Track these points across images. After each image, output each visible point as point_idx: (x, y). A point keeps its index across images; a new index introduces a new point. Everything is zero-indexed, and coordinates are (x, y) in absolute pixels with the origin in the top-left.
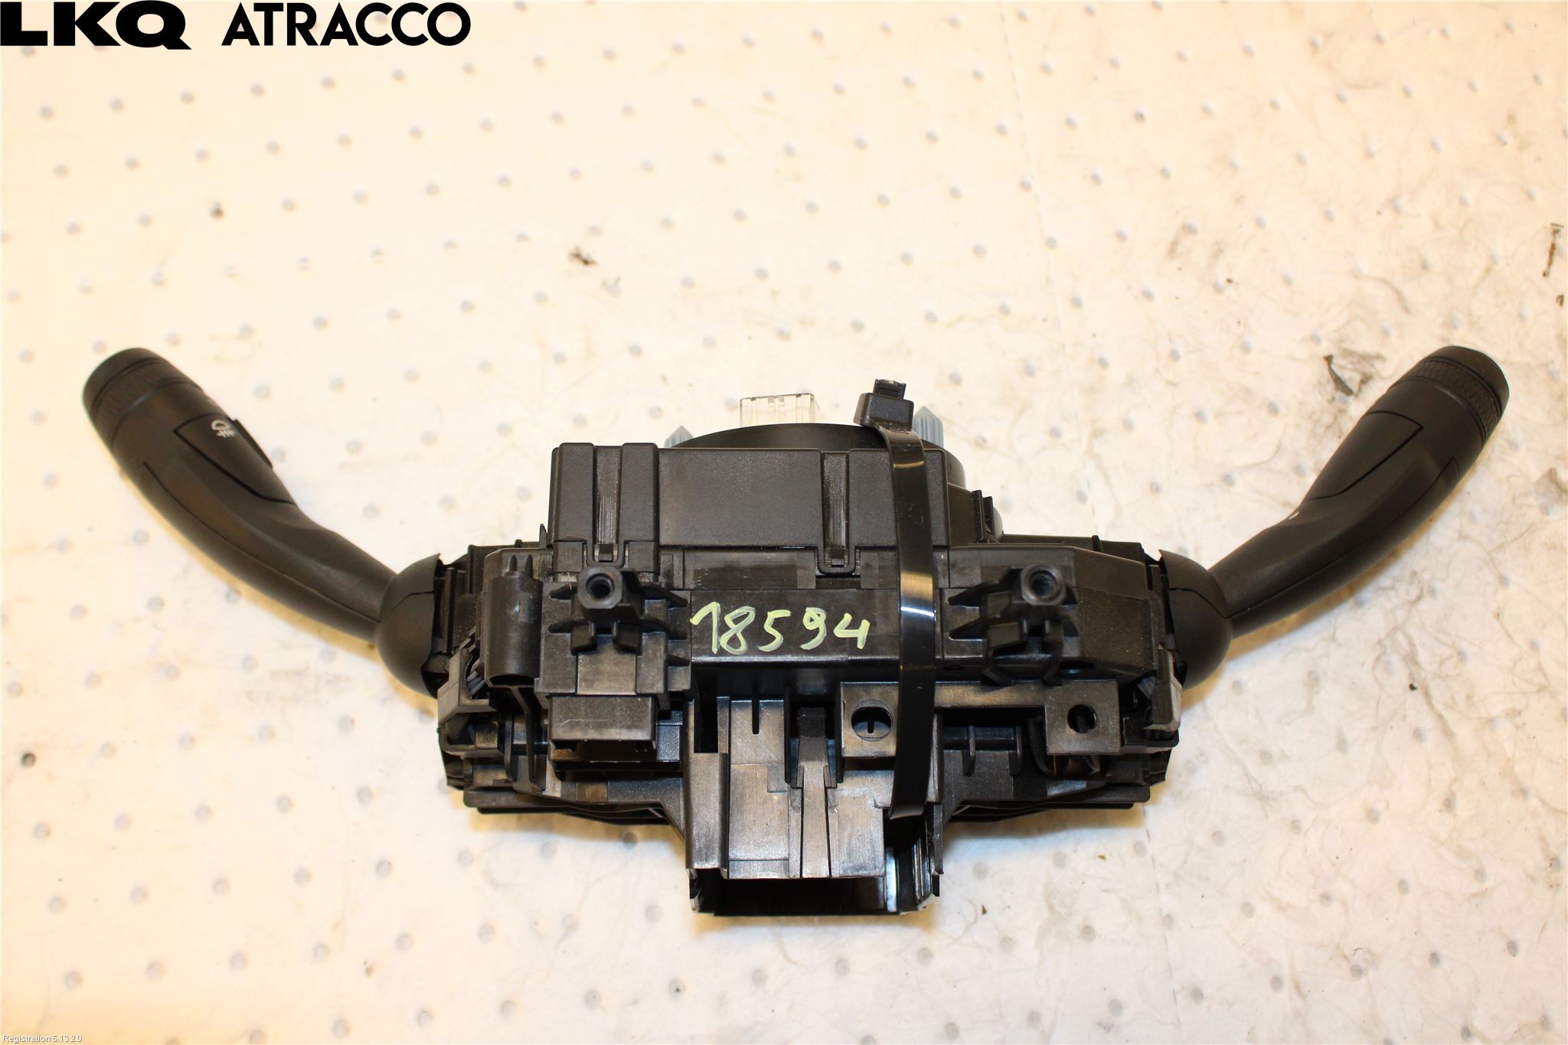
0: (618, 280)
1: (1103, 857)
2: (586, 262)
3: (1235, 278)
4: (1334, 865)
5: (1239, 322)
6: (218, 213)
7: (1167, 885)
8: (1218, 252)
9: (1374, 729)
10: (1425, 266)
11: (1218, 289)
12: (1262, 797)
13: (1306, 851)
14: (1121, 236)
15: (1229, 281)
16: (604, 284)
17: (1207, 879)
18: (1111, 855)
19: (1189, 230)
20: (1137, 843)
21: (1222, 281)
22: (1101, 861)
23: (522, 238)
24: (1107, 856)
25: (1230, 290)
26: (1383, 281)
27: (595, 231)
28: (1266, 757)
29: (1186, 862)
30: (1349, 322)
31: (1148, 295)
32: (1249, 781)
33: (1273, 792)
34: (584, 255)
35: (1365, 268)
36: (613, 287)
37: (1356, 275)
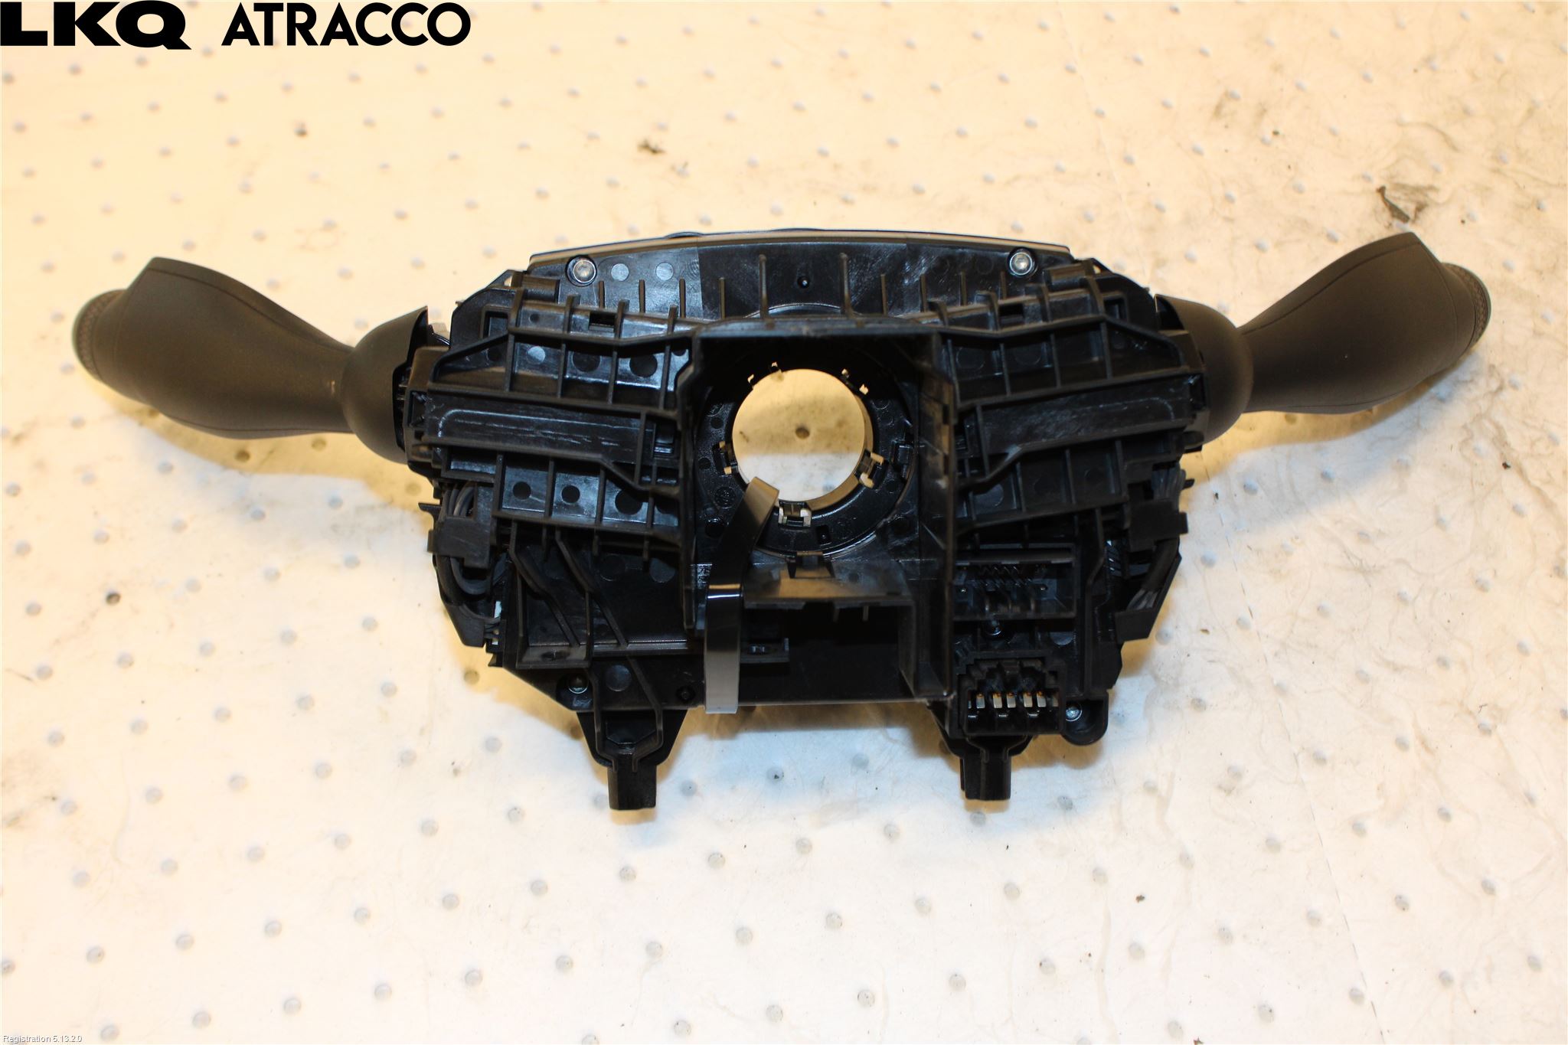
1: (1205, 631)
2: (654, 151)
3: (1281, 130)
4: (1447, 629)
5: (1289, 167)
6: (302, 133)
7: (1276, 655)
8: (1262, 112)
9: (1472, 503)
10: (1466, 112)
11: (1263, 141)
12: (1364, 571)
13: (1416, 618)
14: (1166, 105)
15: (1276, 133)
16: (673, 168)
17: (1316, 646)
18: (1214, 628)
19: (1230, 96)
20: (1240, 619)
21: (1269, 136)
22: (1204, 635)
24: (1209, 629)
25: (1278, 142)
26: (1429, 126)
27: (662, 128)
28: (1363, 536)
29: (1292, 632)
30: (1398, 161)
31: (1198, 152)
32: (1349, 558)
33: (1374, 566)
35: (1407, 117)
37: (1400, 124)
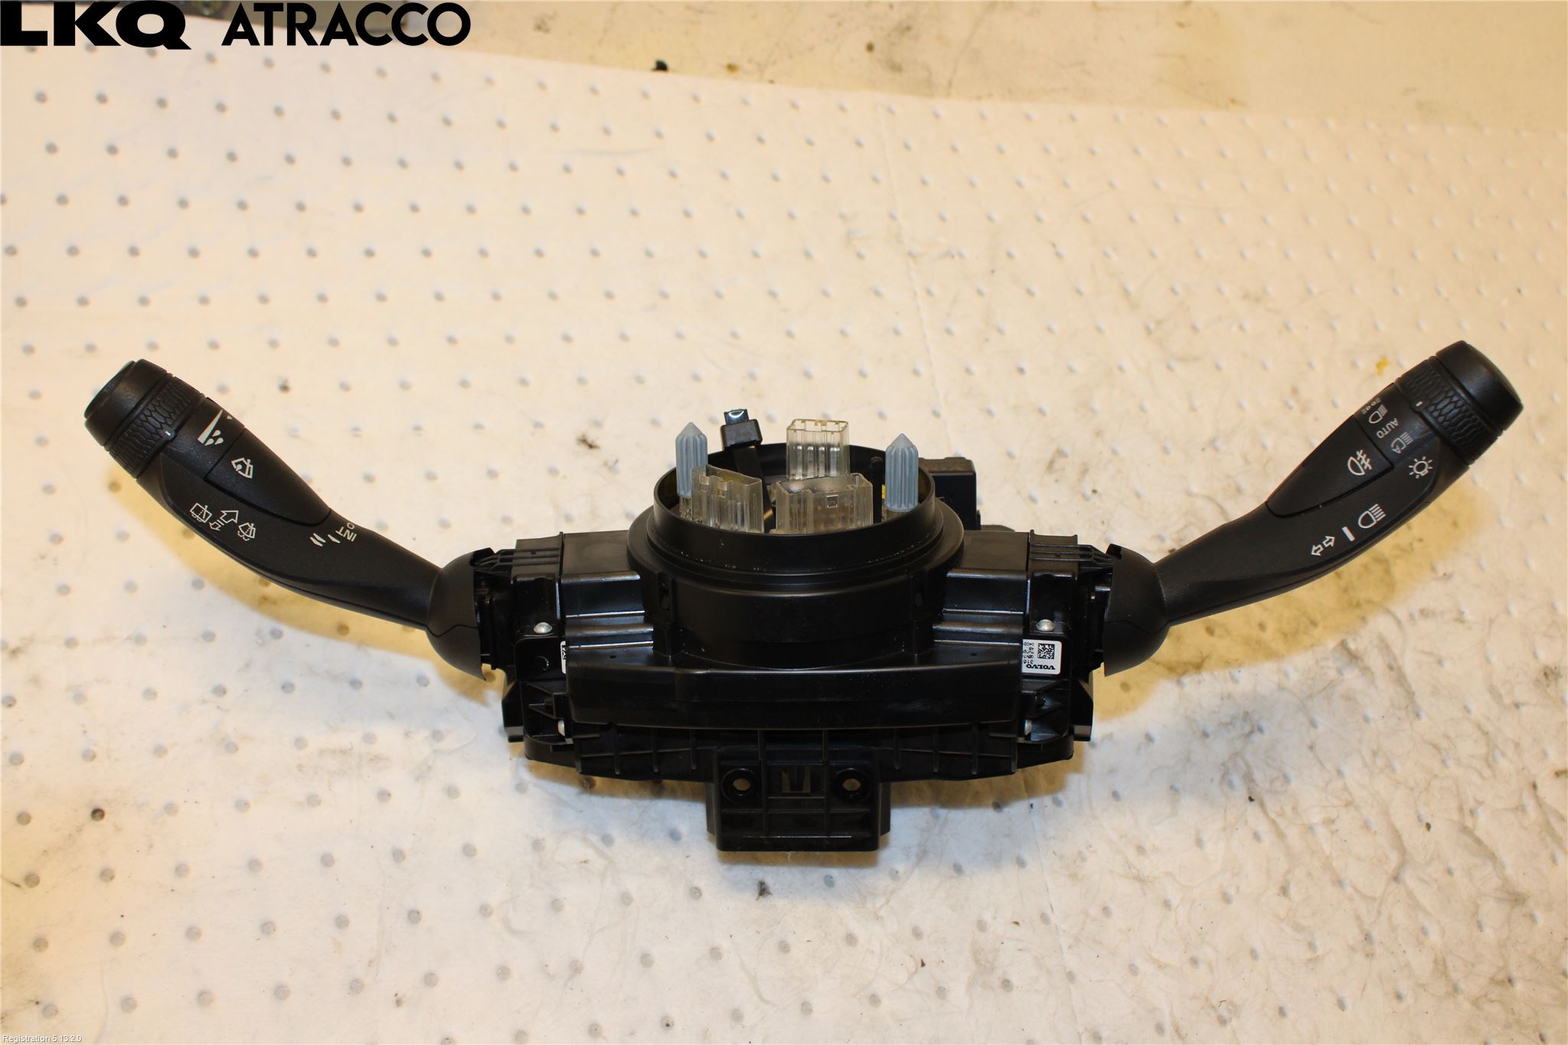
0: (617, 461)
23: (538, 425)
34: (590, 441)
36: (611, 467)
